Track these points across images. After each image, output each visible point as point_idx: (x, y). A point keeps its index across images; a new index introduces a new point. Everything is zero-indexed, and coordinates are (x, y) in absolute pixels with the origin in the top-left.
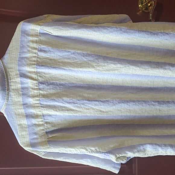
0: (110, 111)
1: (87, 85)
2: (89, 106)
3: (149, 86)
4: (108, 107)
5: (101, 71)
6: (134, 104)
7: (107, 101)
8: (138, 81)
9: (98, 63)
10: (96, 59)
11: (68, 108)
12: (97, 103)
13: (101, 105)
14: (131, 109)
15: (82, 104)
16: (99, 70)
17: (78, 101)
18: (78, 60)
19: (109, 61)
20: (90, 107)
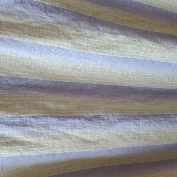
0: (103, 140)
1: (51, 84)
2: (59, 132)
3: (165, 87)
4: (100, 130)
5: (84, 49)
6: (146, 123)
7: (97, 117)
8: (149, 76)
9: (79, 29)
10: (74, 20)
11: (8, 138)
12: (77, 122)
13: (84, 127)
14: (141, 133)
15: (43, 126)
16: (81, 45)
17: (33, 120)
18: (32, 20)
19: (101, 28)
20: (60, 134)
